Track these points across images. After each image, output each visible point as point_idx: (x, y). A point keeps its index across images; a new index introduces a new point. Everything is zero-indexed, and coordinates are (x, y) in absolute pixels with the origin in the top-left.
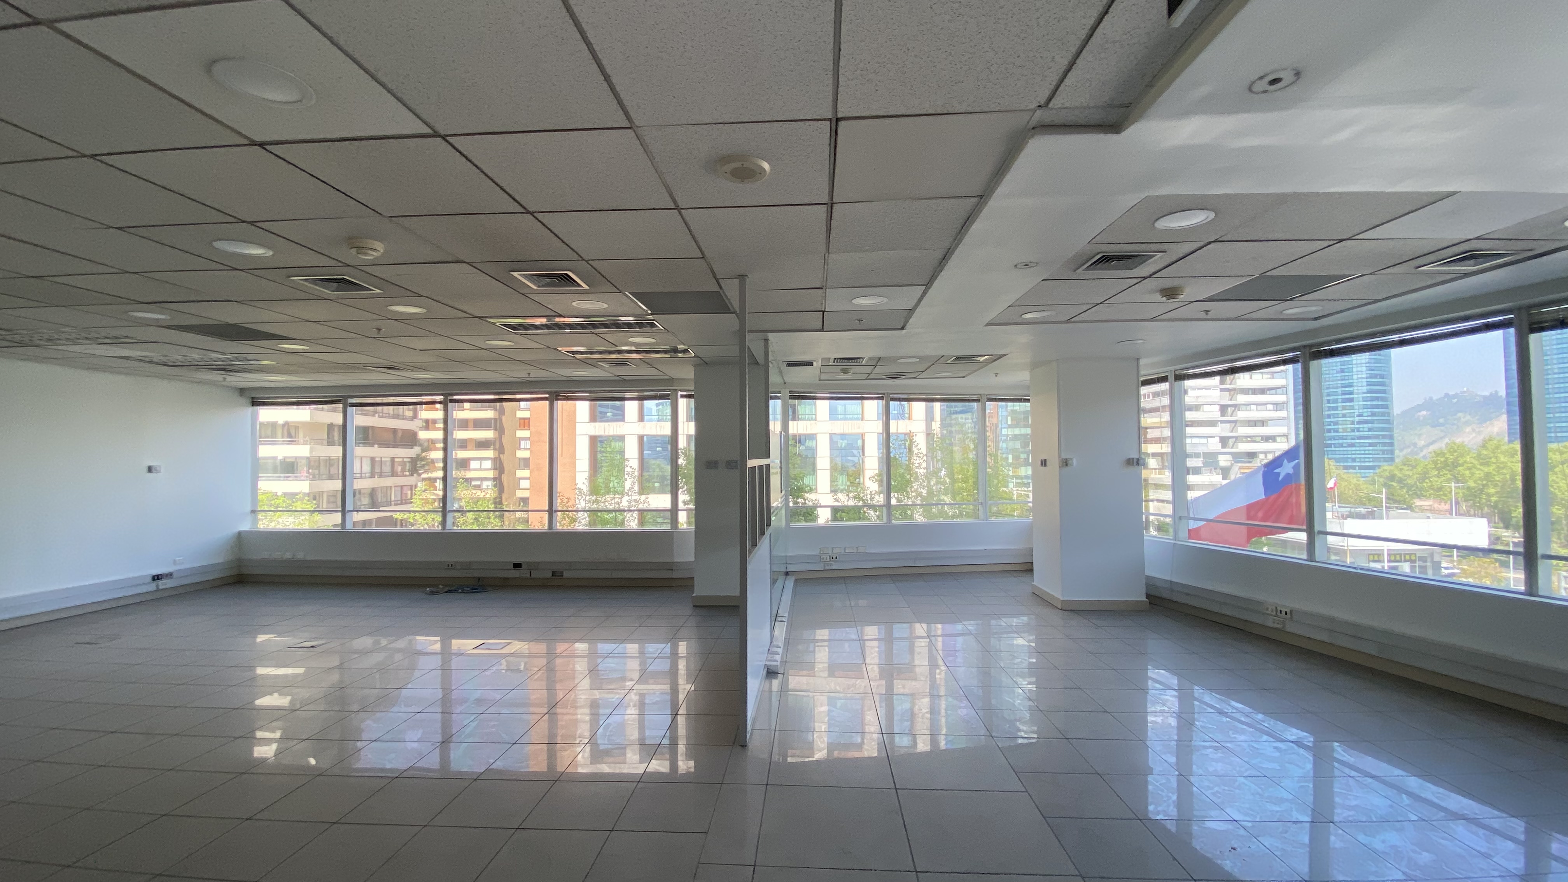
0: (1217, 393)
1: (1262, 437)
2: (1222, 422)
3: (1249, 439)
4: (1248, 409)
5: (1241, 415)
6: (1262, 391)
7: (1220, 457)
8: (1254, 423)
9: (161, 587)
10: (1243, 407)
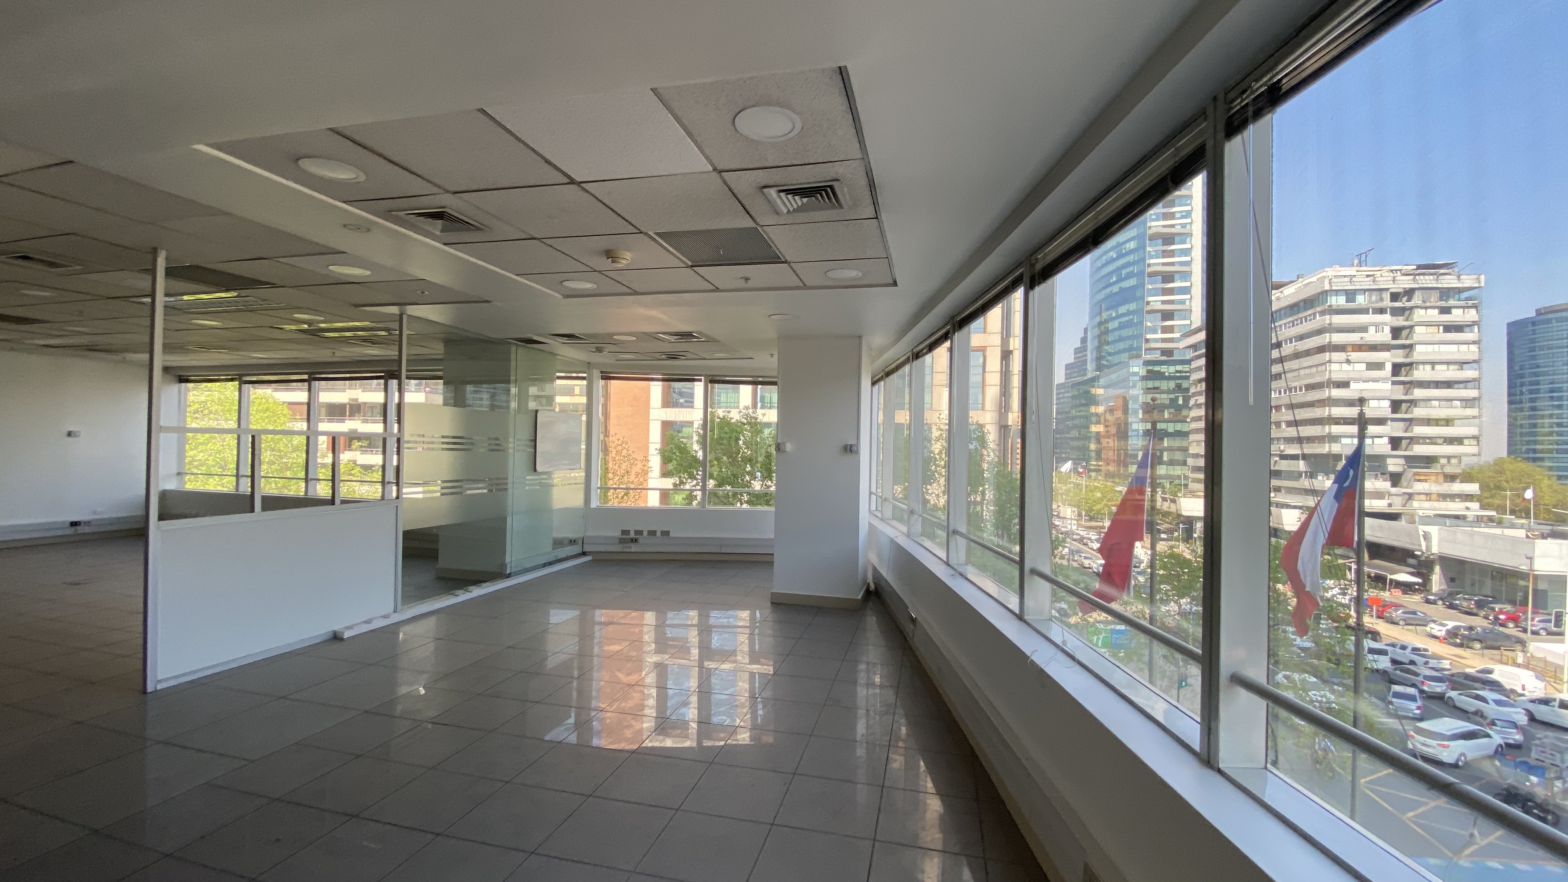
0: (1388, 386)
1: (1445, 438)
2: (1393, 420)
3: (1428, 441)
4: (1428, 405)
5: (1418, 412)
6: (1449, 384)
7: (1389, 461)
8: (1437, 422)
9: (79, 532)
10: (1422, 403)
